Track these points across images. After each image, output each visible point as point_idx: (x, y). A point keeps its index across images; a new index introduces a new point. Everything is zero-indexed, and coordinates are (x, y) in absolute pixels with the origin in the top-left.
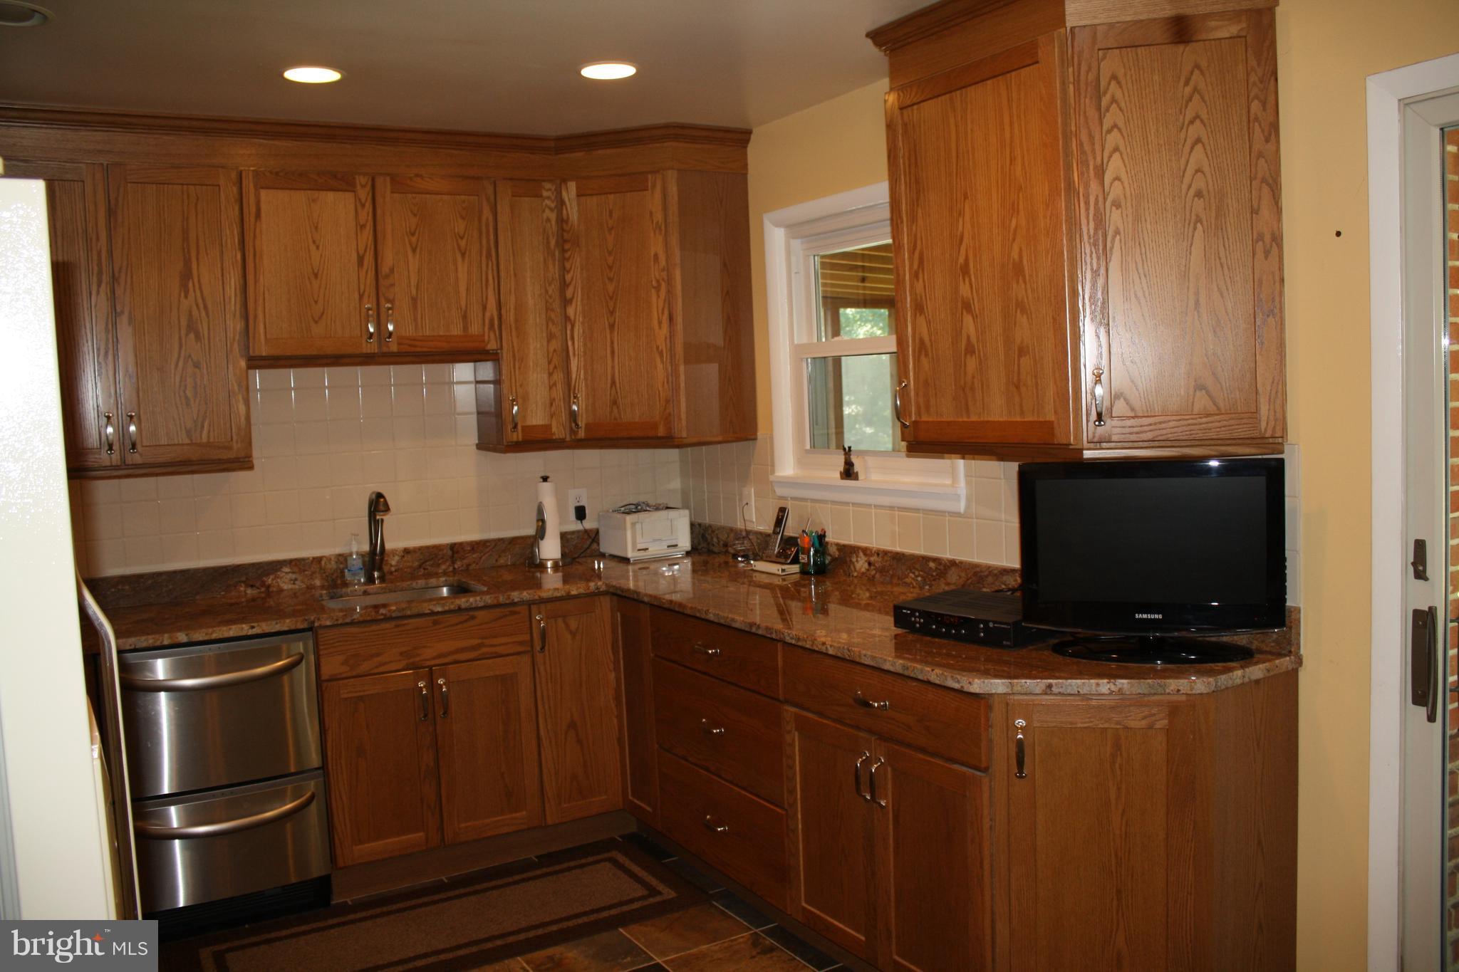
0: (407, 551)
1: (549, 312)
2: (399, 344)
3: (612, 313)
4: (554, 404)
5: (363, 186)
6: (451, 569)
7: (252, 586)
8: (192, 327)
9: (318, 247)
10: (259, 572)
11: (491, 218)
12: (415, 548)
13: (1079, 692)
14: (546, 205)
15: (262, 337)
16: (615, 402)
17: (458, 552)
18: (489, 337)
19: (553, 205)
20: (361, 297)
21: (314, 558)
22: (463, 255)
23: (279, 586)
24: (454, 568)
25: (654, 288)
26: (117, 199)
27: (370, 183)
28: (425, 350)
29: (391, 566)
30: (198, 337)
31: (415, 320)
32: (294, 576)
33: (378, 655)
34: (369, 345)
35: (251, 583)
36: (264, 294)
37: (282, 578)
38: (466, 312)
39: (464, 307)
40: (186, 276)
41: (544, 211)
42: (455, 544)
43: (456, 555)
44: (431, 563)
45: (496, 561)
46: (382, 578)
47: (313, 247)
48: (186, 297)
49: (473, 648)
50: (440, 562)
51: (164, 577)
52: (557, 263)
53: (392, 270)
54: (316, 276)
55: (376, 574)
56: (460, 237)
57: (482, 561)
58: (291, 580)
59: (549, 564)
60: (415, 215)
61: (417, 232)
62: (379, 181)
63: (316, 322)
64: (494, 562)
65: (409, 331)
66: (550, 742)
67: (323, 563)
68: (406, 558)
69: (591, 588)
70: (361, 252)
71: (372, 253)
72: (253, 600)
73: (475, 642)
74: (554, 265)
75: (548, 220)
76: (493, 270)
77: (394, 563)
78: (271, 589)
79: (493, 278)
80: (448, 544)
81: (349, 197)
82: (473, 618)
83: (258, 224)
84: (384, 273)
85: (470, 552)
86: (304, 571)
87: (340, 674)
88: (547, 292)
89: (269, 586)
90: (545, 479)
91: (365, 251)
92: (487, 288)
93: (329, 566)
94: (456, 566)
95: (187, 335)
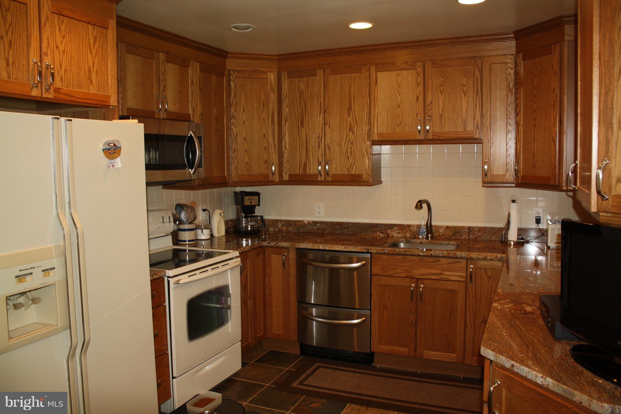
0: (448, 227)
1: (508, 119)
2: (433, 135)
3: (535, 119)
4: (508, 165)
5: (419, 67)
6: (468, 238)
7: (382, 233)
8: (351, 129)
9: (400, 94)
10: (385, 228)
11: (479, 75)
12: (451, 226)
13: (526, 376)
14: (509, 66)
15: (376, 132)
16: (534, 166)
17: (471, 231)
18: (476, 132)
19: (512, 66)
20: (417, 115)
21: (407, 225)
22: (465, 94)
23: (392, 234)
24: (469, 238)
25: (552, 106)
26: (327, 81)
27: (422, 65)
28: (445, 138)
29: (440, 233)
30: (353, 133)
31: (441, 124)
32: (399, 231)
33: (395, 269)
34: (419, 135)
35: (382, 232)
36: (378, 115)
37: (394, 231)
38: (465, 120)
39: (464, 118)
40: (350, 109)
41: (507, 70)
42: (471, 227)
43: (470, 232)
44: (459, 234)
45: (490, 237)
46: (432, 237)
47: (398, 95)
48: (349, 117)
49: (437, 274)
50: (463, 234)
51: (351, 224)
52: (513, 95)
53: (431, 103)
54: (399, 106)
55: (430, 236)
56: (463, 85)
57: (483, 236)
58: (398, 233)
59: (512, 243)
60: (443, 77)
61: (443, 85)
62: (427, 64)
63: (398, 126)
64: (489, 238)
65: (437, 130)
66: (471, 326)
67: (411, 228)
68: (447, 230)
69: (498, 257)
70: (418, 96)
71: (423, 95)
72: (382, 238)
73: (439, 272)
74: (512, 96)
75: (510, 74)
76: (479, 100)
77: (441, 232)
78: (389, 235)
79: (479, 104)
80: (467, 227)
81: (414, 72)
82: (439, 261)
83: (376, 87)
84: (427, 104)
85: (477, 231)
86: (403, 230)
87: (379, 273)
88: (507, 110)
89: (389, 234)
90: (514, 201)
91: (420, 95)
92: (476, 109)
93: (413, 229)
94: (470, 237)
95: (349, 132)
